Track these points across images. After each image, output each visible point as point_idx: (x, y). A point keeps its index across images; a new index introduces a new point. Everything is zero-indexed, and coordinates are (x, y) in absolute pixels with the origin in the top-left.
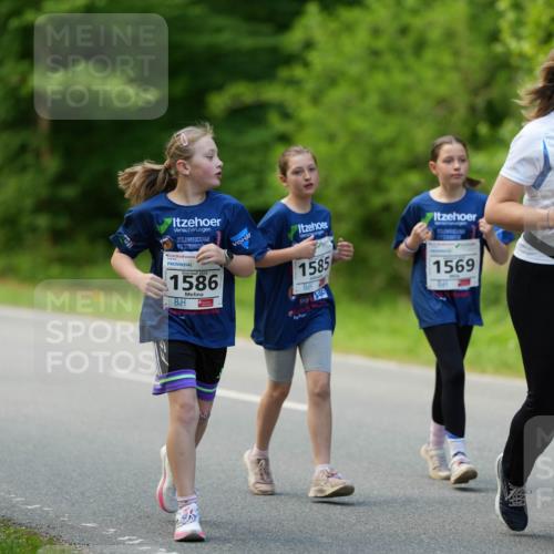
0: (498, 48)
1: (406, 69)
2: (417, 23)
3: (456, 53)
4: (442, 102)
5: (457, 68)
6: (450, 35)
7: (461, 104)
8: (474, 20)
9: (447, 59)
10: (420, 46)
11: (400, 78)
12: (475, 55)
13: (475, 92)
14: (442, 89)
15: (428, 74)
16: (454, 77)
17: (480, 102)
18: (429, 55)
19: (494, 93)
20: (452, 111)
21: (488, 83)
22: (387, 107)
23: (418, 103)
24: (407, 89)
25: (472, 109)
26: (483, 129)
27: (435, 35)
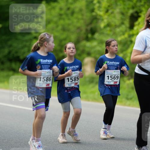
0: (94, 14)
1: (69, 19)
2: (72, 6)
3: (82, 15)
4: (79, 28)
5: (82, 19)
6: (81, 10)
8: (87, 6)
9: (80, 17)
10: (73, 13)
11: (67, 22)
13: (87, 25)
14: (79, 25)
15: (75, 21)
16: (82, 21)
17: (89, 28)
18: (75, 15)
19: (93, 26)
20: (81, 31)
21: (91, 23)
22: (64, 29)
23: (72, 28)
24: (69, 25)
25: (87, 30)
26: (90, 36)
27: (77, 10)
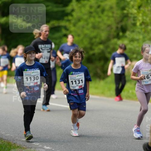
7: (114, 26)
12: (118, 13)
